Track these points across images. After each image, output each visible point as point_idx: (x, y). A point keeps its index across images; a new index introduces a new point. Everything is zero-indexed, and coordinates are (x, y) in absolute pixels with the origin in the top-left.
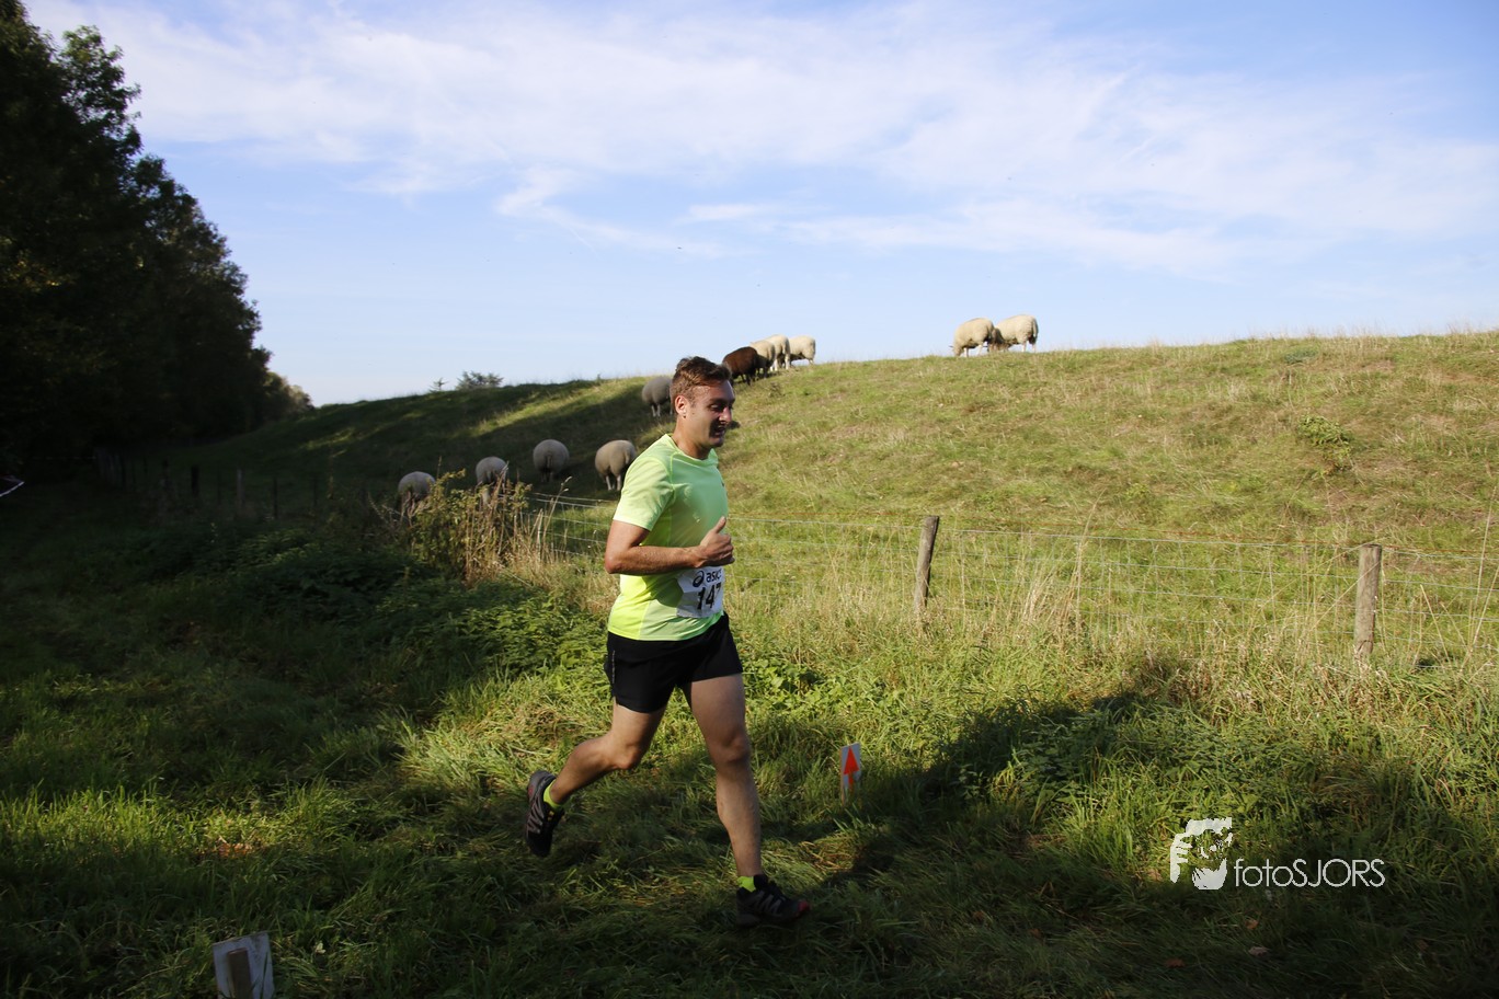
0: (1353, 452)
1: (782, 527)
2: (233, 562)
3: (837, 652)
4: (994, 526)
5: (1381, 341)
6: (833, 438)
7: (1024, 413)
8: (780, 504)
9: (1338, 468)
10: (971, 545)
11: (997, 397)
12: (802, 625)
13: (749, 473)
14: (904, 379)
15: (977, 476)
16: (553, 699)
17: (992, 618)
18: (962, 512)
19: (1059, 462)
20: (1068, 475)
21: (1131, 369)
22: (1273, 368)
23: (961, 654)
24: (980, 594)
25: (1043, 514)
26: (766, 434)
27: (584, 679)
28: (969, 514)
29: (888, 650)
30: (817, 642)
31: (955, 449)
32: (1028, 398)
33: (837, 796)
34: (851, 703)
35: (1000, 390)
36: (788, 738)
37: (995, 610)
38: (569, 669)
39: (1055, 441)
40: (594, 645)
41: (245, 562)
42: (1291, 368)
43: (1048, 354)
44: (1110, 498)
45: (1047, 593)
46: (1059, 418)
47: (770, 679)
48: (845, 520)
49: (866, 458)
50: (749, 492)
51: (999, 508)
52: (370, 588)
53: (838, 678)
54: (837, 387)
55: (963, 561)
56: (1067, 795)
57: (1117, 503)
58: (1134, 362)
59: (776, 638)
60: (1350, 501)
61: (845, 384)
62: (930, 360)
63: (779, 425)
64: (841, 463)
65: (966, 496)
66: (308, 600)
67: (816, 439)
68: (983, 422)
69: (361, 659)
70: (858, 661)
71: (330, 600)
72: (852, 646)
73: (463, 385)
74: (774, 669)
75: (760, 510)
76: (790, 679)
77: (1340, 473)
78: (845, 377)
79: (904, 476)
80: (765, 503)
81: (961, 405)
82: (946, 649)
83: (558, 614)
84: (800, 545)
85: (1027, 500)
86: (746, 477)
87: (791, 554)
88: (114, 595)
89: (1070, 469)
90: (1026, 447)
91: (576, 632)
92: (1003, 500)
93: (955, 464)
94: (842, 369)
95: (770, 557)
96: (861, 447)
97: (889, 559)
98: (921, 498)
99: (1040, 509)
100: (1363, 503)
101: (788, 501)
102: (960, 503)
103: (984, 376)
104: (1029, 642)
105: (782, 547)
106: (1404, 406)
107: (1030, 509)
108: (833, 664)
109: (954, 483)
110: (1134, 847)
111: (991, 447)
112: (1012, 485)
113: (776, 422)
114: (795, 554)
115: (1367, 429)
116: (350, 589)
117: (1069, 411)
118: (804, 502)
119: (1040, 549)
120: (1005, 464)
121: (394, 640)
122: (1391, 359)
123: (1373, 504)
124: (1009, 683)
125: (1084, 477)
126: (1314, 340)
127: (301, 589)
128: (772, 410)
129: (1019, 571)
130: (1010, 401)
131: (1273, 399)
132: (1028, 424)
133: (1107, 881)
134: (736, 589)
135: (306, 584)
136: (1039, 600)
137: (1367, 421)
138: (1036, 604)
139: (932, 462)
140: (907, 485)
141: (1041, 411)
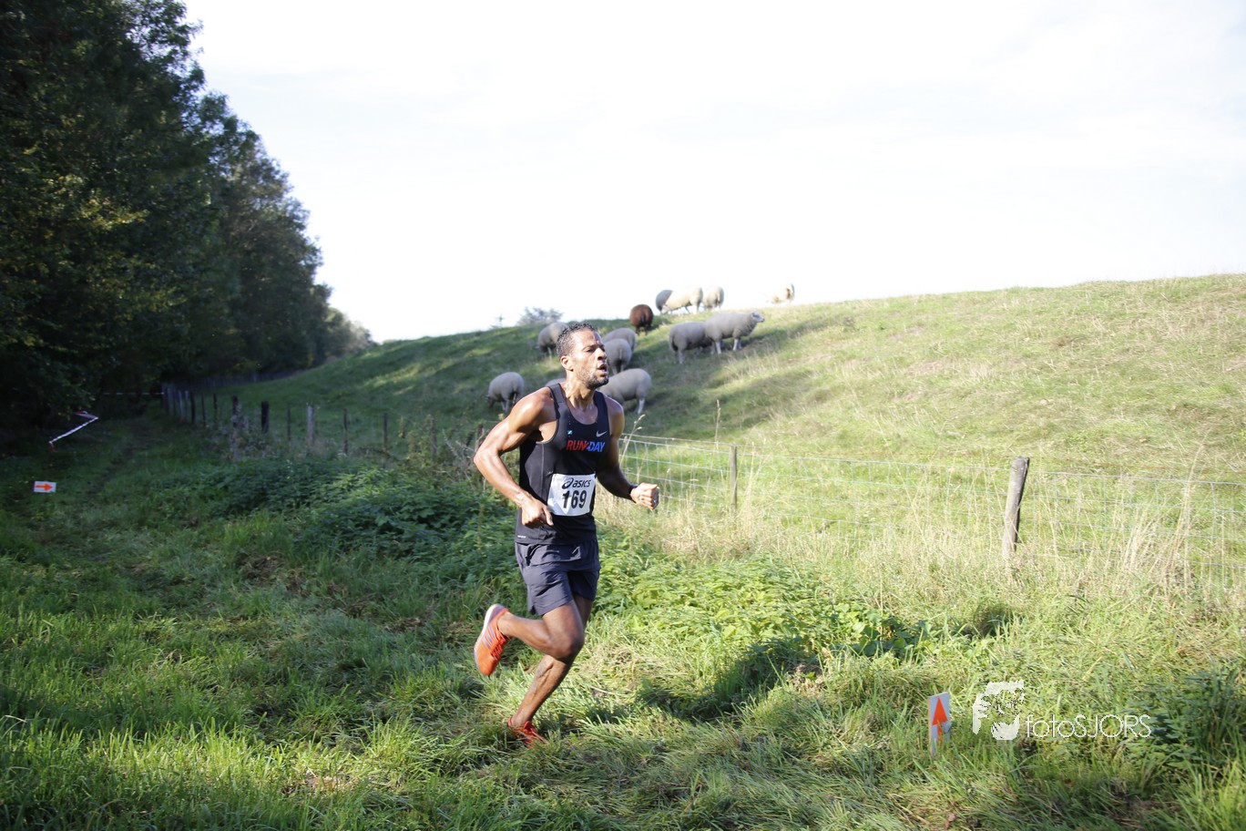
1: (859, 468)
2: (306, 497)
3: (921, 597)
4: (1087, 469)
6: (911, 374)
7: (1121, 347)
8: (855, 443)
10: (1062, 488)
11: (1090, 330)
12: (883, 567)
13: (822, 411)
14: (986, 312)
15: (1067, 415)
16: (631, 639)
17: (1089, 566)
18: (1052, 453)
19: (1162, 400)
20: (1172, 413)
23: (1054, 603)
24: (1073, 542)
25: (1144, 456)
26: (840, 370)
27: (662, 620)
28: (1060, 455)
30: (900, 587)
31: (1044, 386)
32: (1125, 330)
33: (925, 748)
34: (937, 651)
35: (1094, 322)
36: (872, 686)
37: (1091, 558)
38: (646, 609)
39: (1157, 377)
40: (671, 586)
41: (318, 498)
43: (1148, 282)
44: (1221, 439)
45: (1150, 541)
46: (1161, 352)
47: (850, 625)
48: (925, 461)
49: (946, 395)
50: (823, 431)
51: (1093, 449)
52: (444, 526)
54: (914, 321)
55: (1056, 504)
57: (1229, 444)
59: (855, 581)
61: (923, 318)
62: (1014, 291)
63: (853, 361)
64: (920, 400)
65: (1055, 435)
66: (383, 536)
67: (892, 375)
68: (1074, 357)
69: (437, 596)
71: (404, 537)
72: (936, 592)
73: (524, 320)
74: (856, 614)
75: (835, 449)
76: (871, 625)
78: (923, 311)
79: (988, 414)
80: (840, 442)
81: (1050, 340)
82: (1038, 599)
83: (633, 554)
84: (878, 486)
85: (1124, 441)
86: (820, 415)
87: (869, 495)
88: (189, 530)
89: (1174, 407)
90: (1122, 383)
91: (652, 571)
92: (1097, 440)
93: (1043, 402)
94: (920, 302)
95: (846, 498)
96: (941, 384)
97: (973, 502)
98: (1006, 438)
99: (1140, 450)
101: (864, 440)
102: (1050, 444)
103: (1075, 308)
104: (1130, 593)
105: (857, 488)
107: (1128, 450)
108: (916, 610)
109: (1042, 422)
111: (1083, 384)
112: (1108, 424)
113: (850, 358)
114: (873, 495)
116: (425, 525)
117: (1173, 343)
118: (881, 441)
119: (1140, 493)
120: (1100, 402)
121: (470, 577)
124: (1109, 635)
125: (1190, 415)
127: (376, 525)
128: (845, 346)
129: (1117, 516)
130: (1105, 334)
132: (1125, 359)
134: (813, 530)
135: (381, 521)
136: (1142, 547)
138: (1138, 552)
139: (1017, 400)
140: (991, 424)
141: (1138, 344)
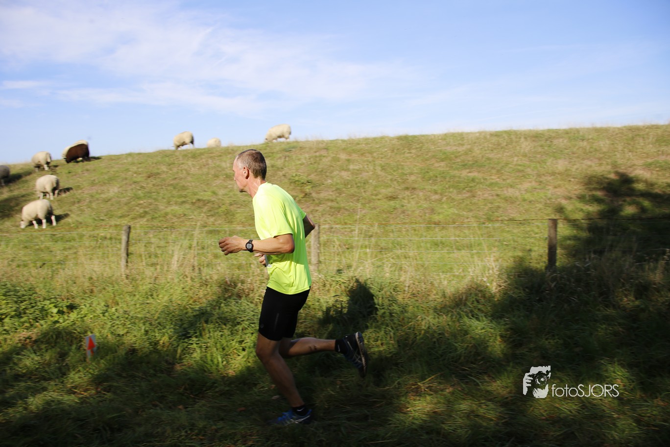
0: (312, 187)
5: (323, 142)
6: (83, 193)
7: (174, 177)
9: (306, 194)
11: (161, 170)
12: (67, 282)
14: (117, 164)
15: (152, 207)
17: (159, 270)
18: (146, 223)
19: (189, 198)
20: (193, 203)
21: (220, 156)
22: (280, 153)
23: (144, 287)
24: (154, 260)
25: (183, 222)
28: (149, 224)
29: (110, 289)
30: (74, 290)
31: (142, 195)
32: (175, 170)
34: (91, 316)
35: (162, 167)
37: (158, 267)
39: (187, 189)
42: (287, 154)
44: (212, 213)
46: (189, 179)
49: (100, 201)
51: (162, 221)
53: (85, 305)
54: (85, 169)
56: (192, 344)
57: (215, 214)
58: (222, 153)
59: (54, 290)
60: (312, 208)
61: (89, 167)
64: (88, 204)
65: (147, 216)
67: (76, 194)
68: (154, 182)
70: (96, 297)
72: (92, 290)
74: (53, 305)
76: (61, 309)
77: (307, 196)
79: (119, 209)
81: (145, 175)
82: (136, 287)
84: (68, 245)
85: (175, 216)
87: (63, 250)
89: (194, 201)
90: (175, 192)
92: (165, 217)
93: (142, 202)
95: (52, 252)
96: (97, 197)
98: (126, 218)
99: (181, 220)
100: (317, 208)
102: (145, 219)
103: (155, 161)
104: (175, 279)
105: (60, 245)
106: (332, 168)
107: (177, 220)
108: (83, 299)
109: (141, 211)
110: (222, 363)
111: (159, 193)
112: (169, 210)
114: (65, 249)
115: (317, 178)
117: (194, 175)
120: (165, 200)
122: (327, 149)
123: (320, 209)
124: (166, 298)
125: (201, 204)
126: (297, 142)
130: (167, 172)
131: (280, 167)
132: (175, 182)
133: (211, 379)
134: (34, 268)
136: (179, 259)
137: (317, 175)
138: (178, 261)
139: (131, 202)
140: (119, 213)
141: (181, 176)
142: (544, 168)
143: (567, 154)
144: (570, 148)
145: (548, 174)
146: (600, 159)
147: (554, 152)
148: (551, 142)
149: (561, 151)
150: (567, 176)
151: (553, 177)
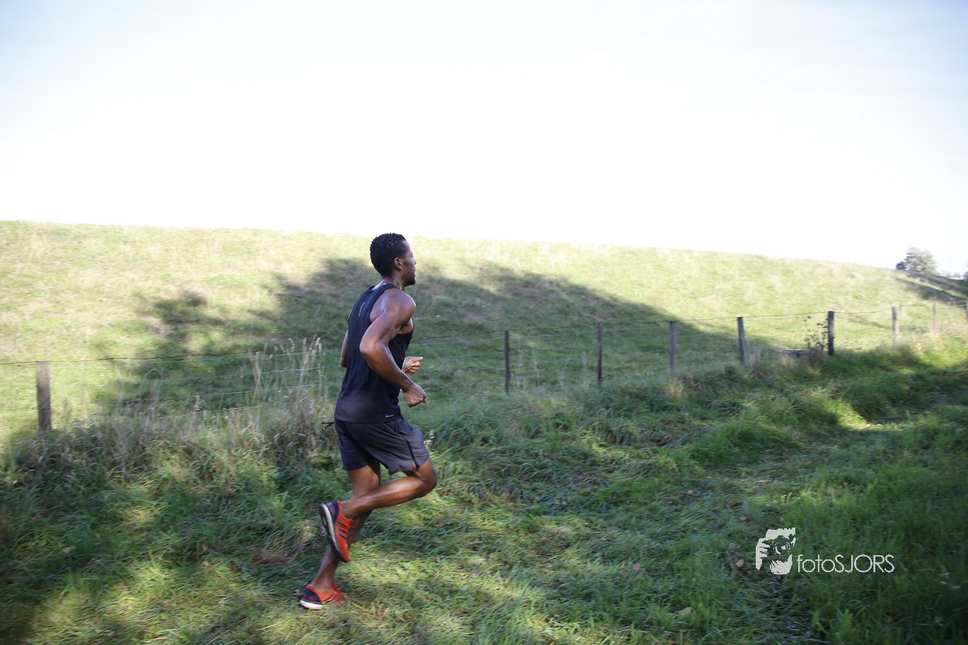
142: (64, 281)
143: (102, 262)
144: (107, 253)
145: (69, 291)
146: (147, 271)
147: (83, 258)
148: (80, 243)
149: (93, 257)
150: (98, 294)
151: (76, 295)
